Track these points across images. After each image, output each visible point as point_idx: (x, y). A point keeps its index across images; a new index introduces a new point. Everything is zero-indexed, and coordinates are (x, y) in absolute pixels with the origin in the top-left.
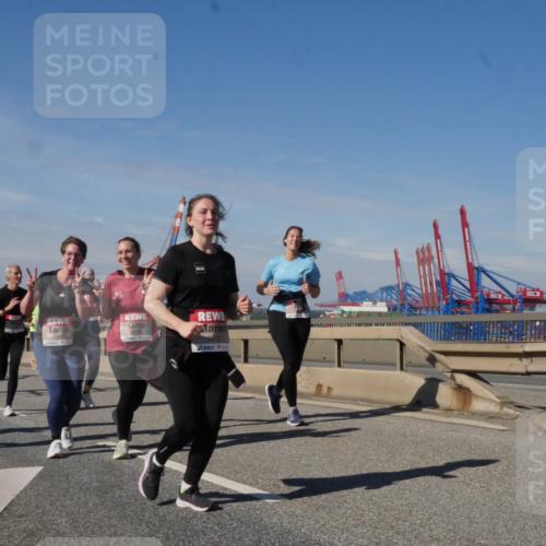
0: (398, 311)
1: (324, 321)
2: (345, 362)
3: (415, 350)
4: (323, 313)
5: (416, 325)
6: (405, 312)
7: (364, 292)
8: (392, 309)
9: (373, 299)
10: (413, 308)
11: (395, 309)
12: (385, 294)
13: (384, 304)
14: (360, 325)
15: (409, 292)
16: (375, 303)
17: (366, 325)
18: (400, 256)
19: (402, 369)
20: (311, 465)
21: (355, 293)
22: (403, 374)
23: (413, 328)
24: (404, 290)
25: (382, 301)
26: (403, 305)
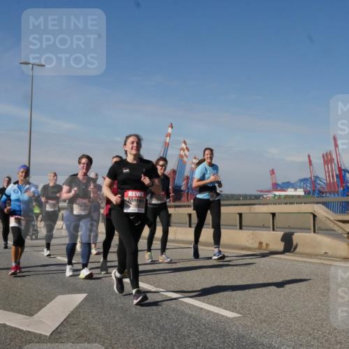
0: (311, 194)
1: (263, 201)
2: (277, 228)
3: (324, 219)
4: (262, 196)
5: (324, 204)
6: (316, 195)
7: (289, 183)
8: (307, 193)
9: (295, 187)
10: (321, 193)
11: (309, 193)
12: (302, 184)
13: (302, 190)
14: (286, 204)
15: (319, 182)
16: (296, 189)
17: (290, 203)
18: (312, 159)
19: (314, 232)
20: (256, 294)
21: (283, 183)
22: (316, 235)
23: (321, 205)
24: (315, 181)
25: (300, 188)
26: (314, 191)
